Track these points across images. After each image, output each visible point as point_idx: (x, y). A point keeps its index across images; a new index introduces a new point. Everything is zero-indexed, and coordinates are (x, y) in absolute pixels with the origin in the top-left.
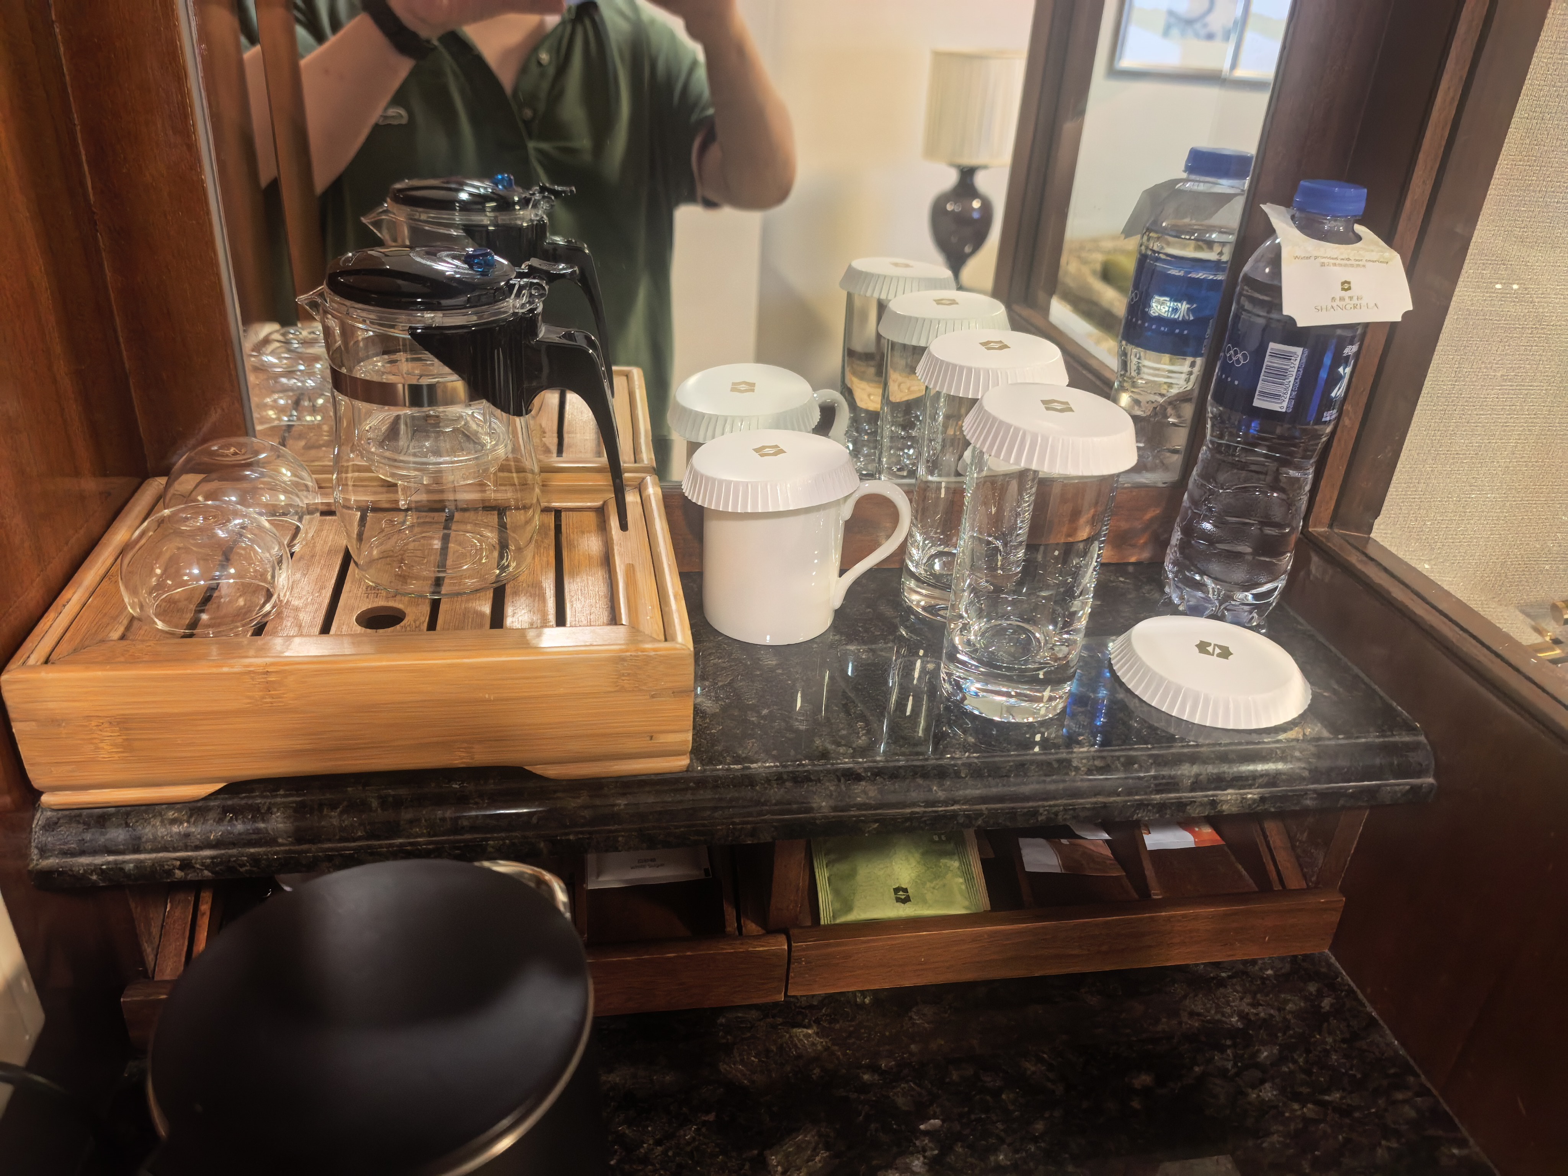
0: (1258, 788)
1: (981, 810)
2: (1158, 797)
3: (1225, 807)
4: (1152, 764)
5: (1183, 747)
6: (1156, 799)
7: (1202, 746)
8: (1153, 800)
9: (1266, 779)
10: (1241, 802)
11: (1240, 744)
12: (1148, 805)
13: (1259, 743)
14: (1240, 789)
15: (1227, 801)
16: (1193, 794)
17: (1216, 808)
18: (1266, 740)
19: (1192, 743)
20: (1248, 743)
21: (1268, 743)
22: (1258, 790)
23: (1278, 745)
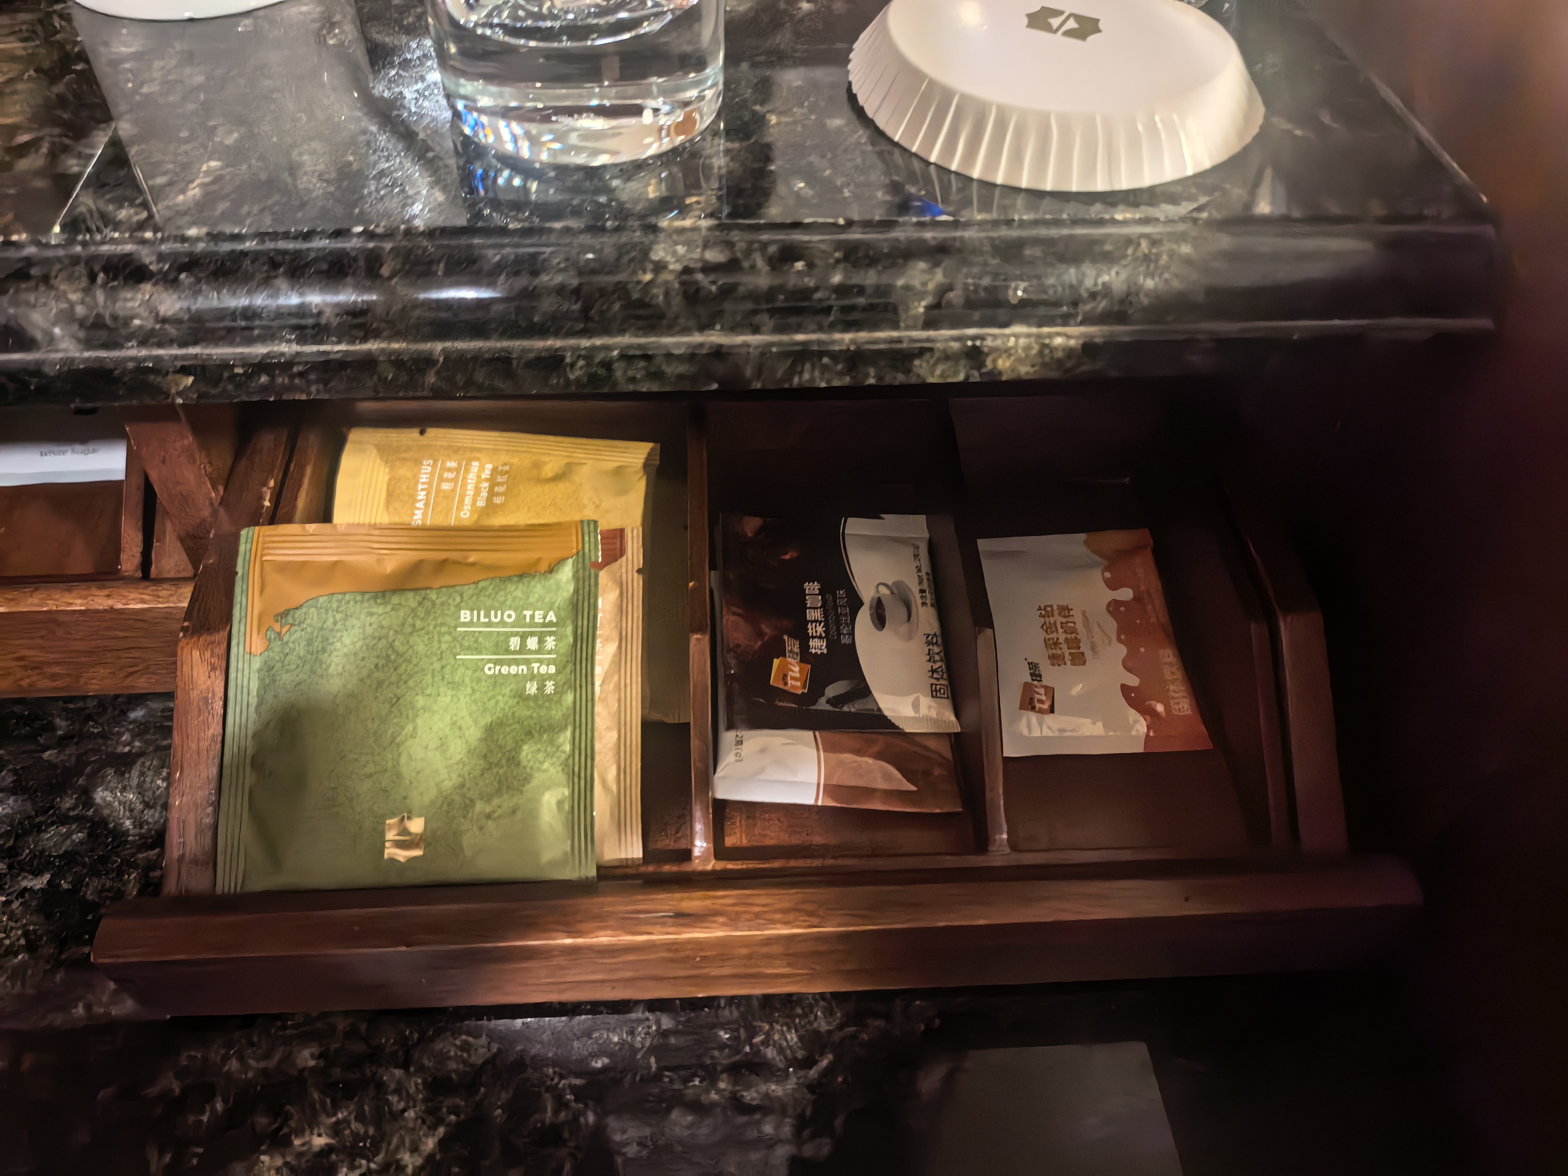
0: (1082, 323)
1: (431, 352)
2: (848, 337)
3: (1003, 364)
4: (838, 261)
5: (921, 225)
6: (841, 342)
7: (967, 225)
8: (833, 342)
9: (1102, 305)
10: (1041, 353)
11: (1057, 223)
12: (822, 354)
13: (1101, 222)
14: (1040, 325)
15: (1008, 352)
16: (931, 333)
17: (982, 365)
18: (1119, 217)
19: (944, 218)
20: (1075, 222)
21: (1125, 223)
22: (1083, 329)
23: (1147, 229)
